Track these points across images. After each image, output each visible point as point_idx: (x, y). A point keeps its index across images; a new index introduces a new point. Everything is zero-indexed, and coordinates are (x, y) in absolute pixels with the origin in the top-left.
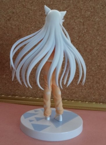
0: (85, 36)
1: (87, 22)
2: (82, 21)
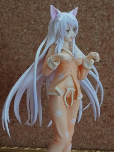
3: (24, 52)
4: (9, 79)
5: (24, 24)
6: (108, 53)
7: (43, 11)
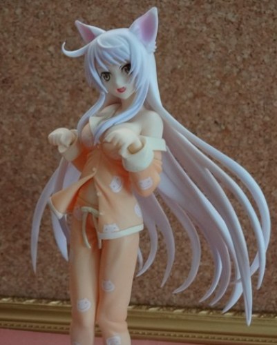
0: (244, 74)
1: (253, 22)
2: (233, 20)
3: (50, 97)
4: (16, 155)
5: (50, 34)
6: (234, 106)
7: (93, 6)
